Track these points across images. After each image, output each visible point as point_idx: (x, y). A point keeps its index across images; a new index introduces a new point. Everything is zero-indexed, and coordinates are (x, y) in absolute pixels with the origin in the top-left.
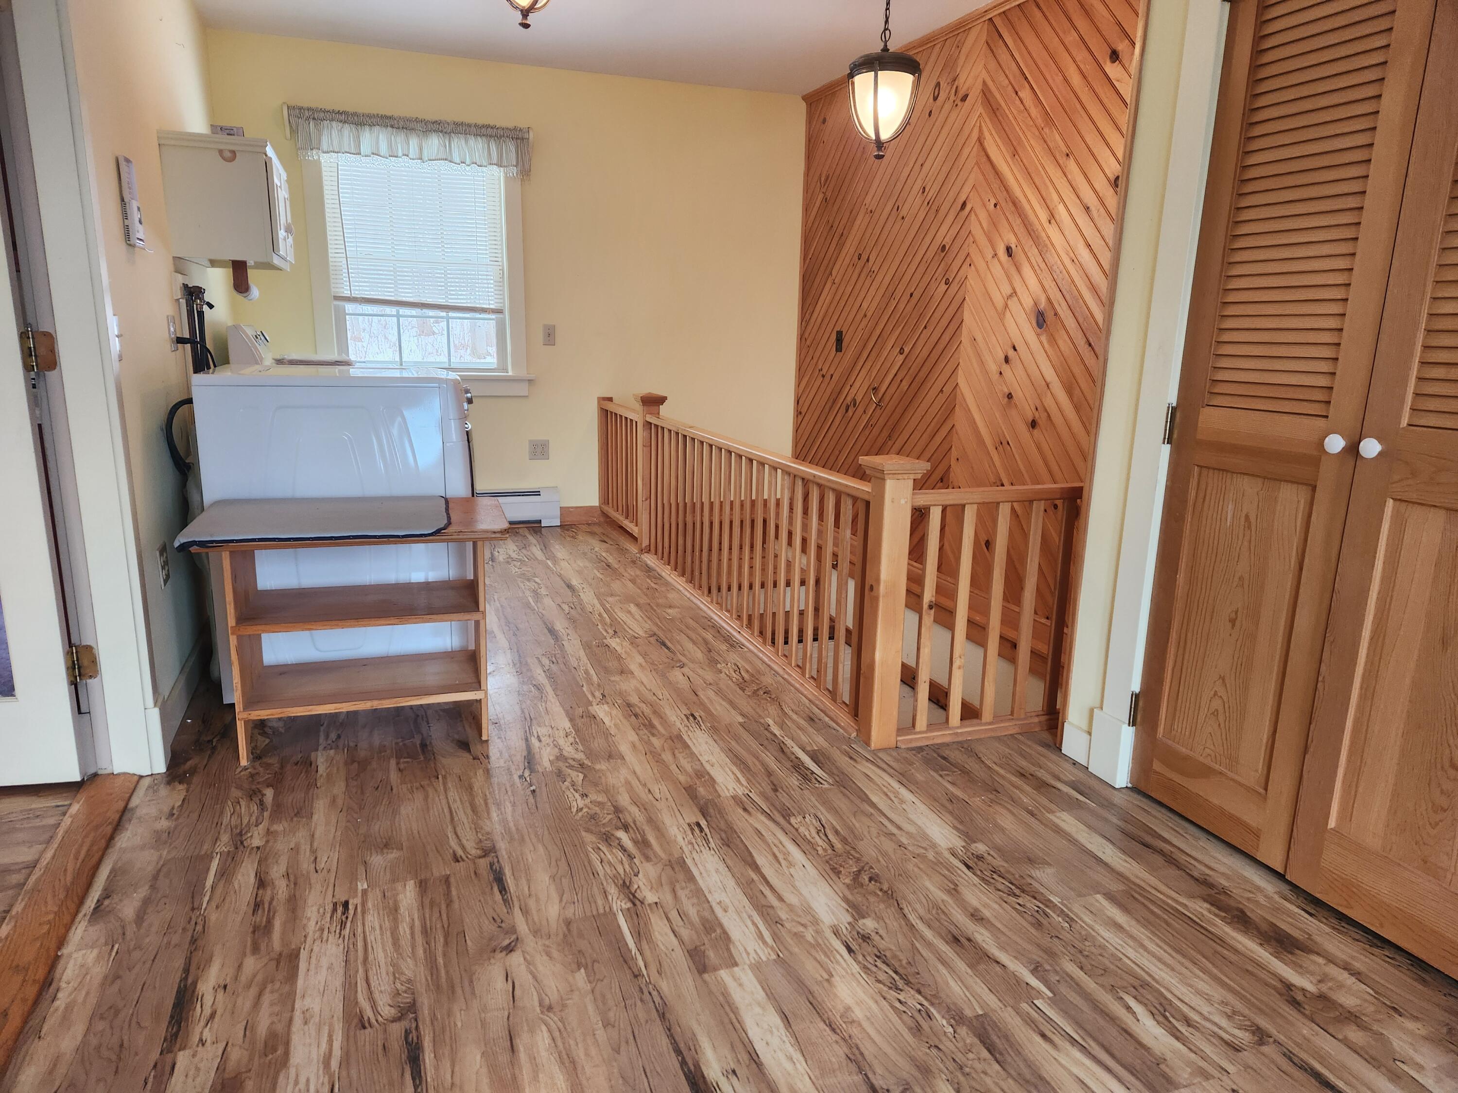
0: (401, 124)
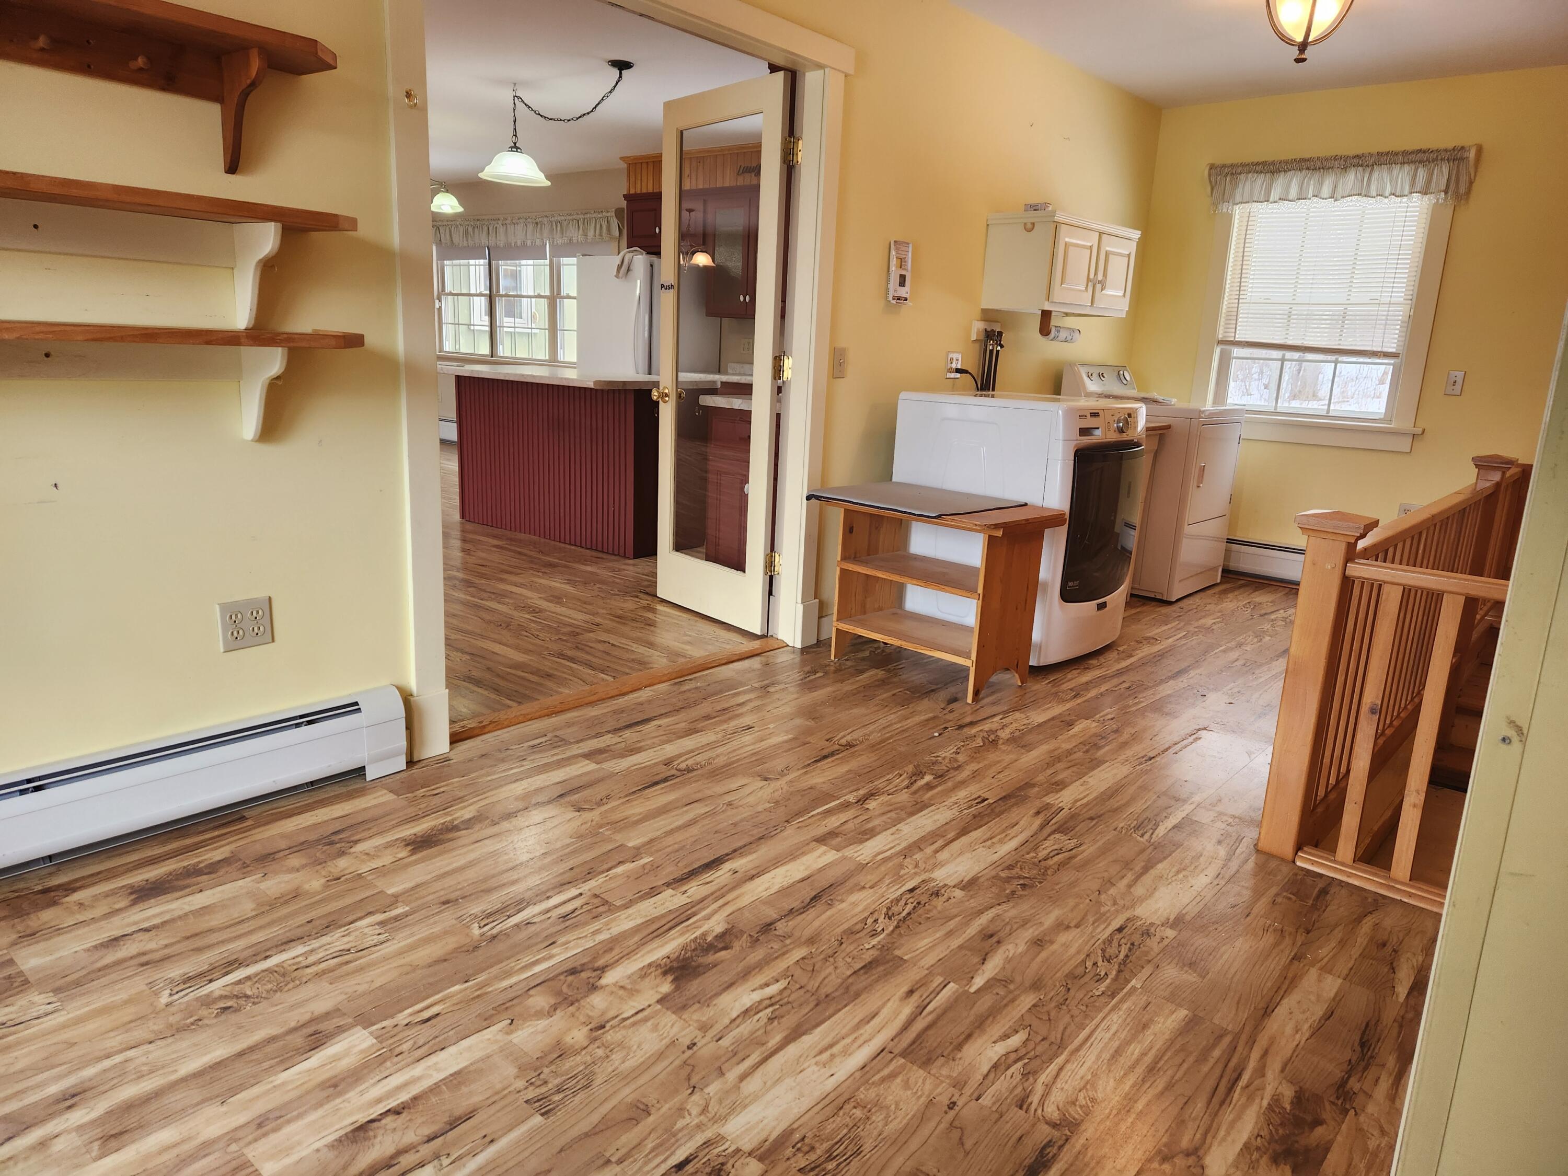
0: (1318, 164)
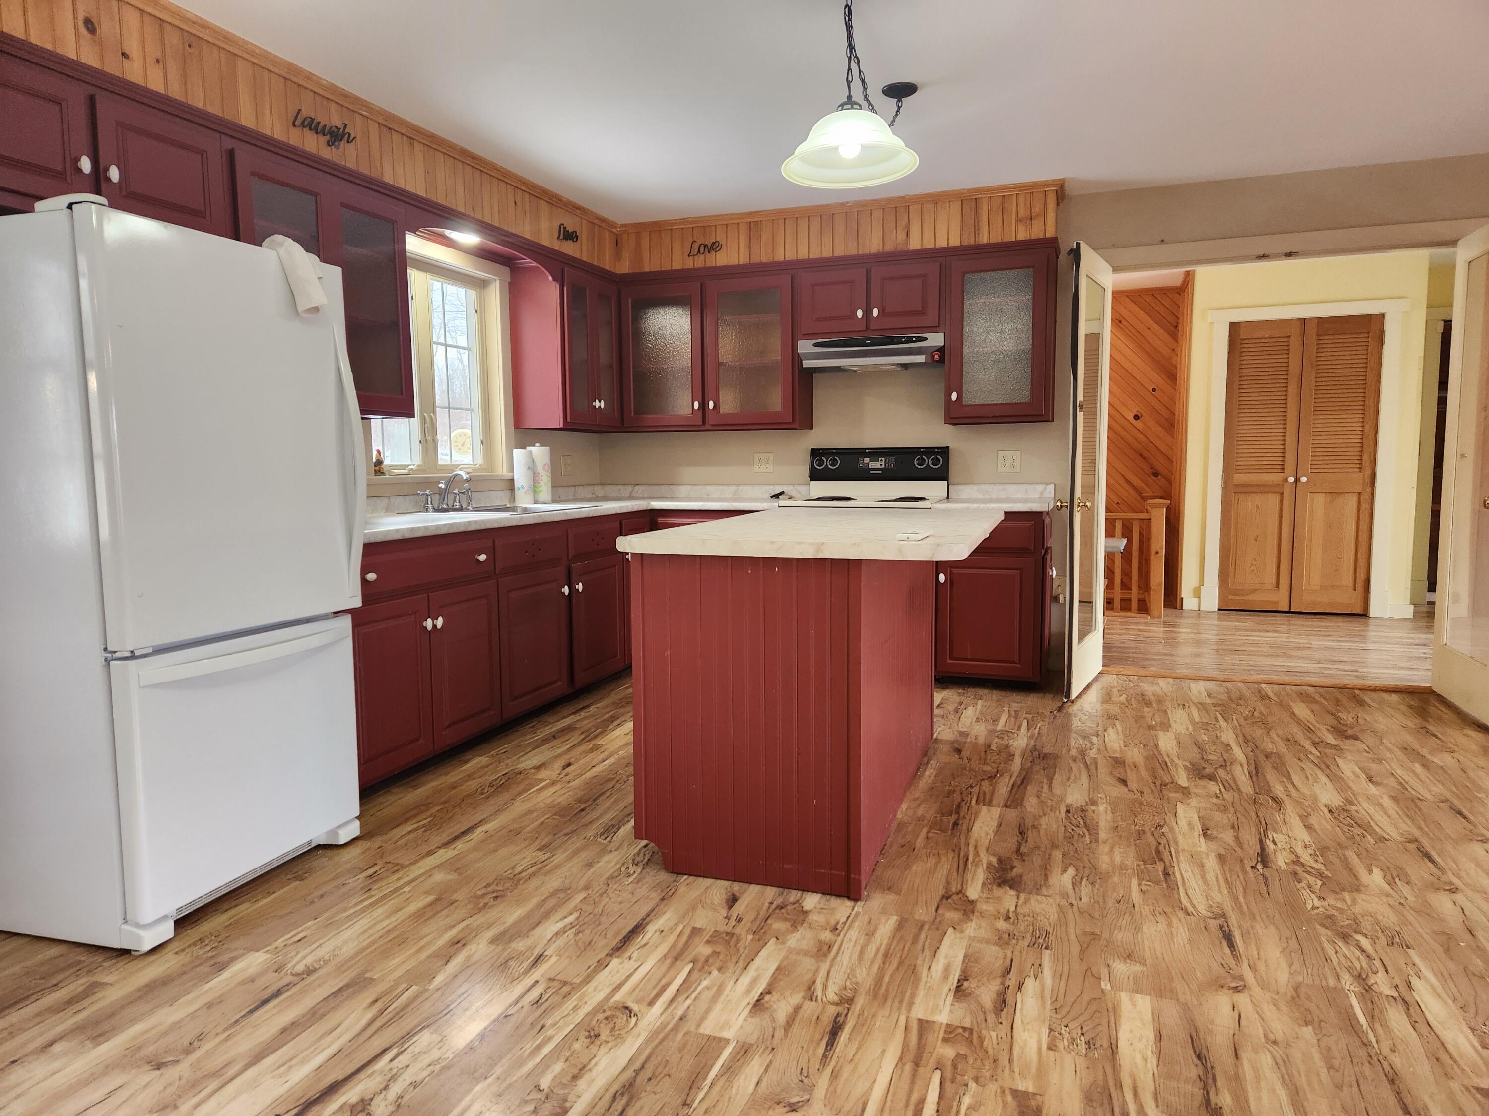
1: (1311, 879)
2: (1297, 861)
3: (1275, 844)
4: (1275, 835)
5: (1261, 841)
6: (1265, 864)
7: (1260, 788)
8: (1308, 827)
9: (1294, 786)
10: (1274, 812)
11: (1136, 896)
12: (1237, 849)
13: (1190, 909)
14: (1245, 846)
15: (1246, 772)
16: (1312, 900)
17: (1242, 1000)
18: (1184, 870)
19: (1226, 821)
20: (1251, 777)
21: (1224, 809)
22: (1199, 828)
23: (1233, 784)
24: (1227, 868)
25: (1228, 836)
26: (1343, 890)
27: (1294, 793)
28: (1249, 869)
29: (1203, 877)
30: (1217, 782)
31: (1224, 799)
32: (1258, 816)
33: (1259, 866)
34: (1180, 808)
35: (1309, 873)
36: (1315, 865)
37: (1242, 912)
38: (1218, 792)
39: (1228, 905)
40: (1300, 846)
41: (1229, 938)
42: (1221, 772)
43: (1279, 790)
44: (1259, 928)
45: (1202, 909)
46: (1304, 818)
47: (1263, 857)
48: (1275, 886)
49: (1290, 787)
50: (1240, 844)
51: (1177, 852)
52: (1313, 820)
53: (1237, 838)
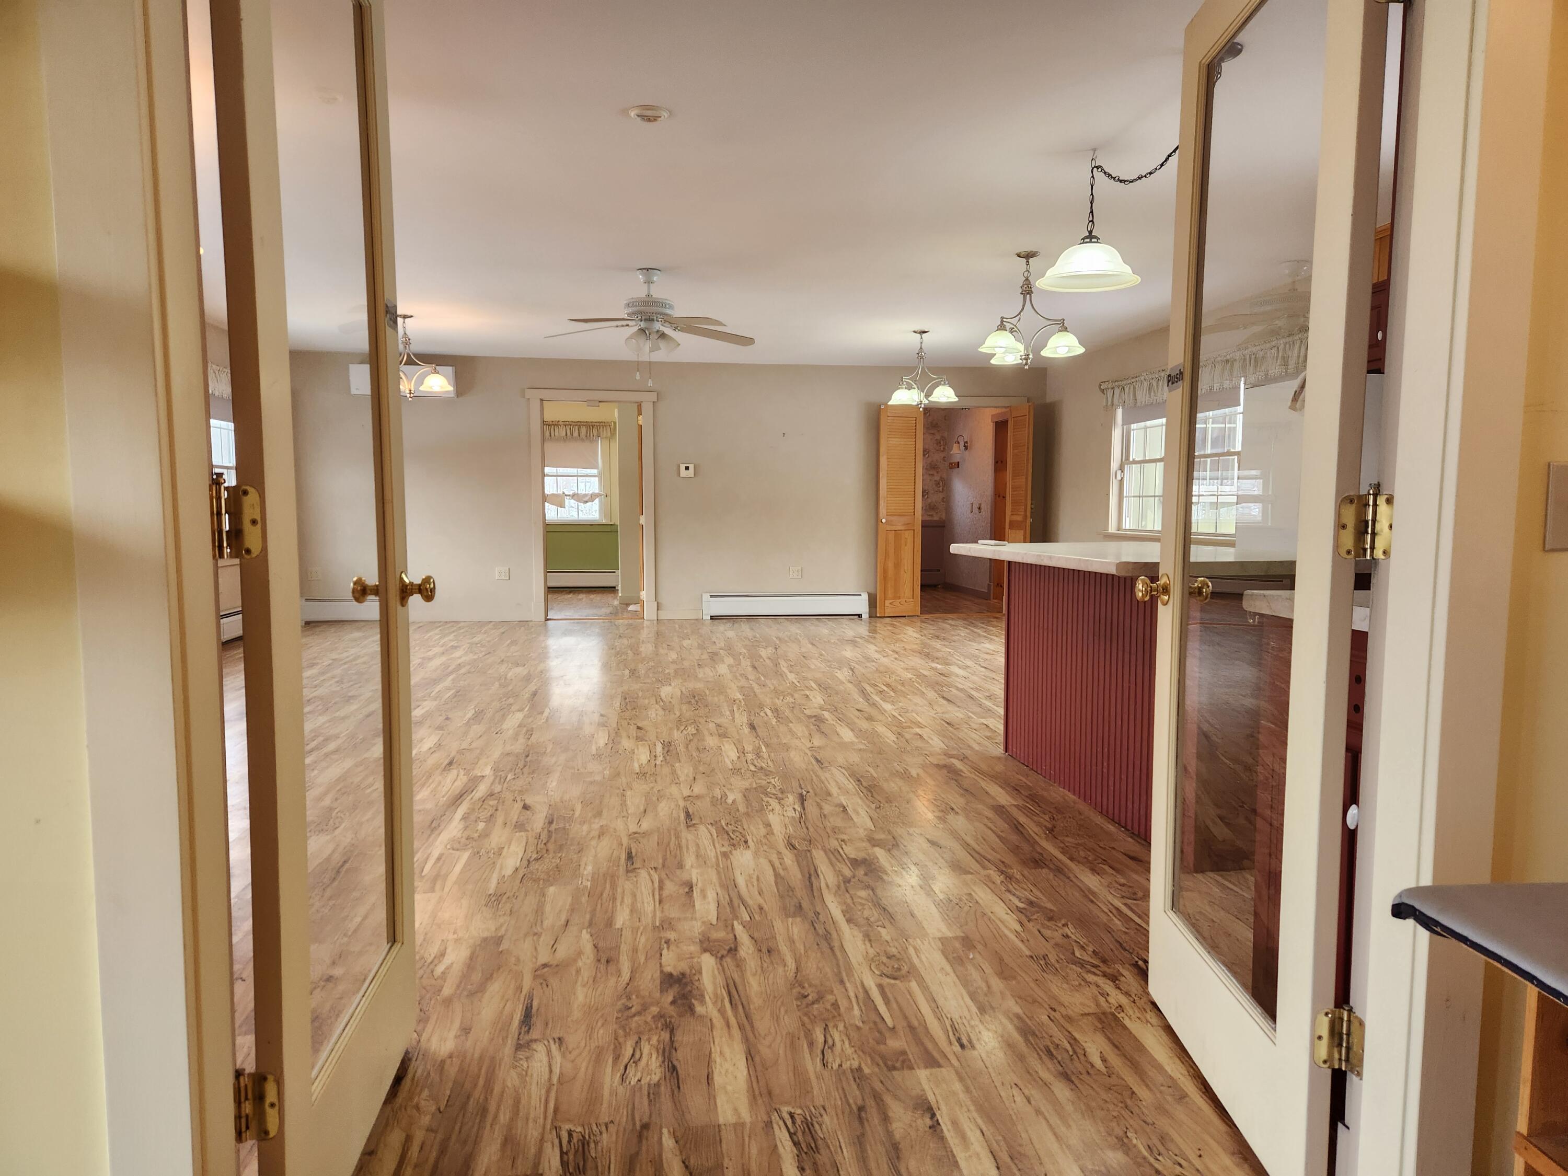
1: (773, 791)
2: (780, 800)
3: (794, 809)
4: (794, 815)
5: (804, 809)
6: (801, 795)
7: (806, 856)
8: (768, 825)
9: (773, 866)
10: (794, 834)
11: (870, 769)
12: (819, 801)
13: (840, 768)
14: (815, 804)
15: (821, 876)
16: (775, 781)
17: (809, 745)
18: (851, 785)
19: (831, 820)
20: (816, 871)
21: (835, 830)
22: (850, 810)
23: (831, 856)
24: (824, 788)
25: (827, 809)
26: (755, 788)
27: (774, 857)
28: (811, 790)
29: (837, 782)
30: (848, 858)
31: (837, 839)
32: (807, 828)
33: (804, 793)
34: (870, 825)
35: (774, 794)
36: (769, 799)
37: (813, 770)
38: (844, 846)
39: (820, 772)
40: (777, 810)
41: (818, 761)
42: (847, 873)
43: (789, 858)
44: (804, 766)
45: (834, 770)
46: (770, 832)
47: (802, 799)
48: (795, 784)
49: (777, 864)
50: (819, 805)
51: (858, 794)
52: (763, 831)
53: (821, 808)
